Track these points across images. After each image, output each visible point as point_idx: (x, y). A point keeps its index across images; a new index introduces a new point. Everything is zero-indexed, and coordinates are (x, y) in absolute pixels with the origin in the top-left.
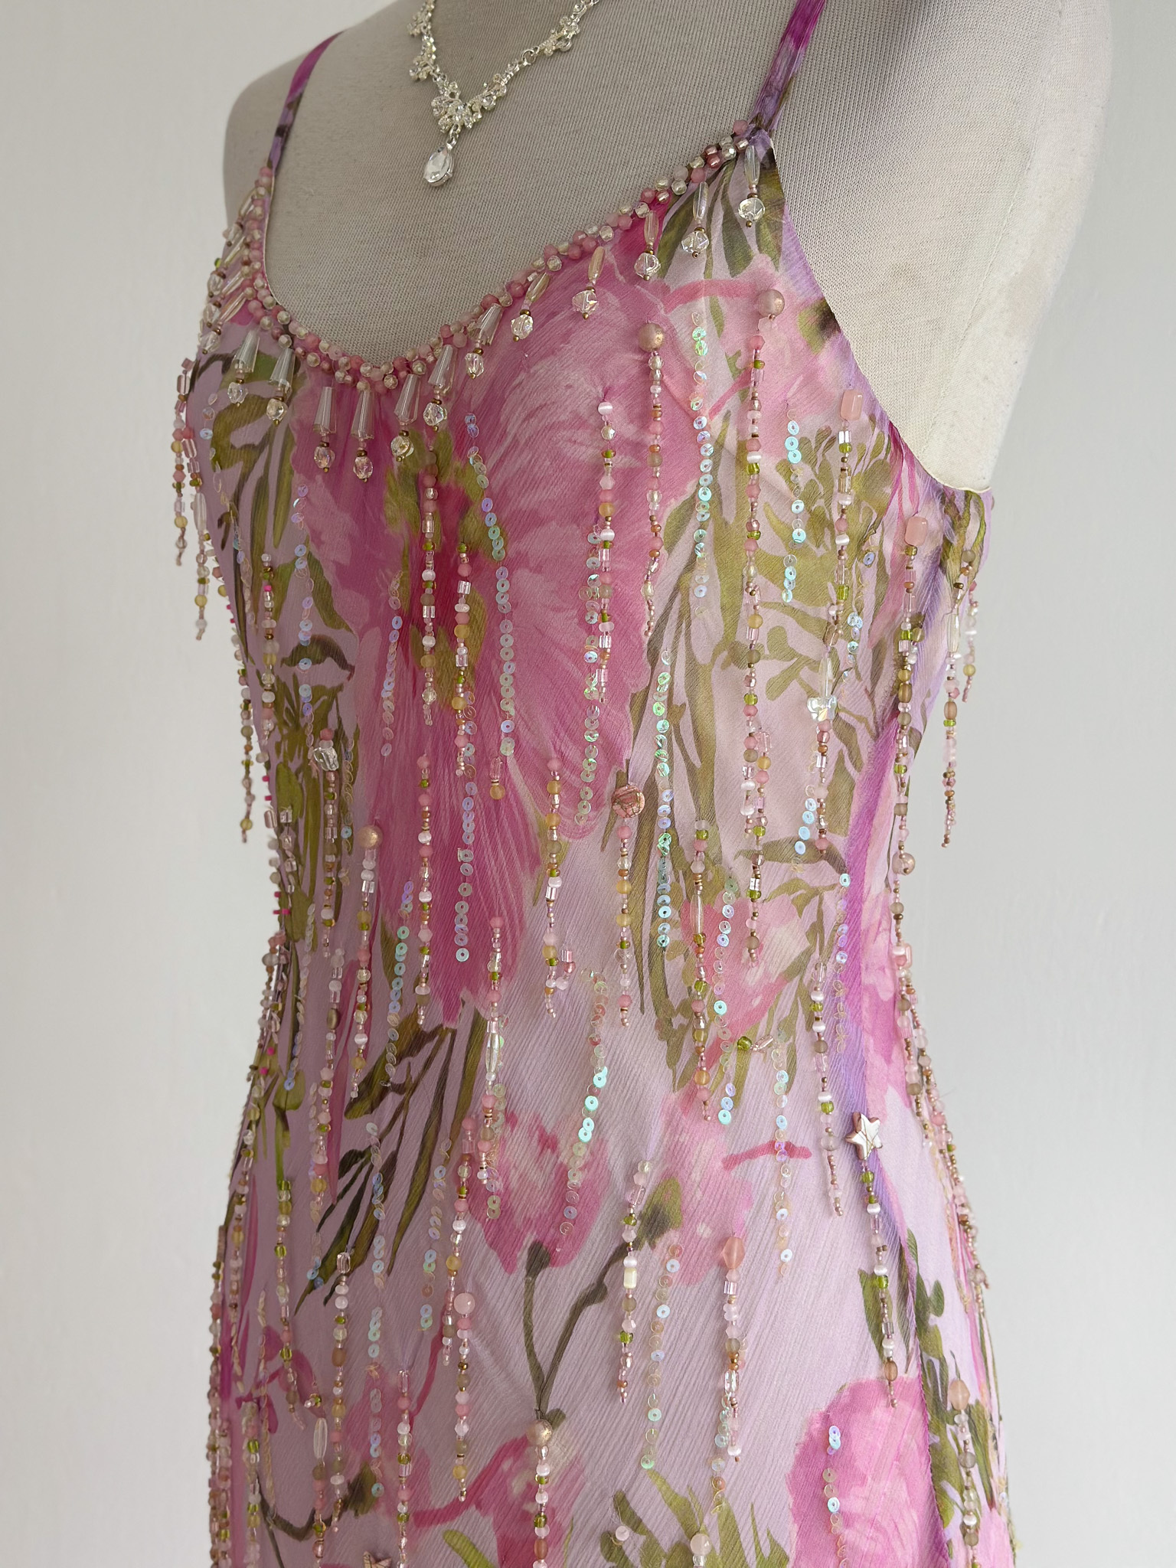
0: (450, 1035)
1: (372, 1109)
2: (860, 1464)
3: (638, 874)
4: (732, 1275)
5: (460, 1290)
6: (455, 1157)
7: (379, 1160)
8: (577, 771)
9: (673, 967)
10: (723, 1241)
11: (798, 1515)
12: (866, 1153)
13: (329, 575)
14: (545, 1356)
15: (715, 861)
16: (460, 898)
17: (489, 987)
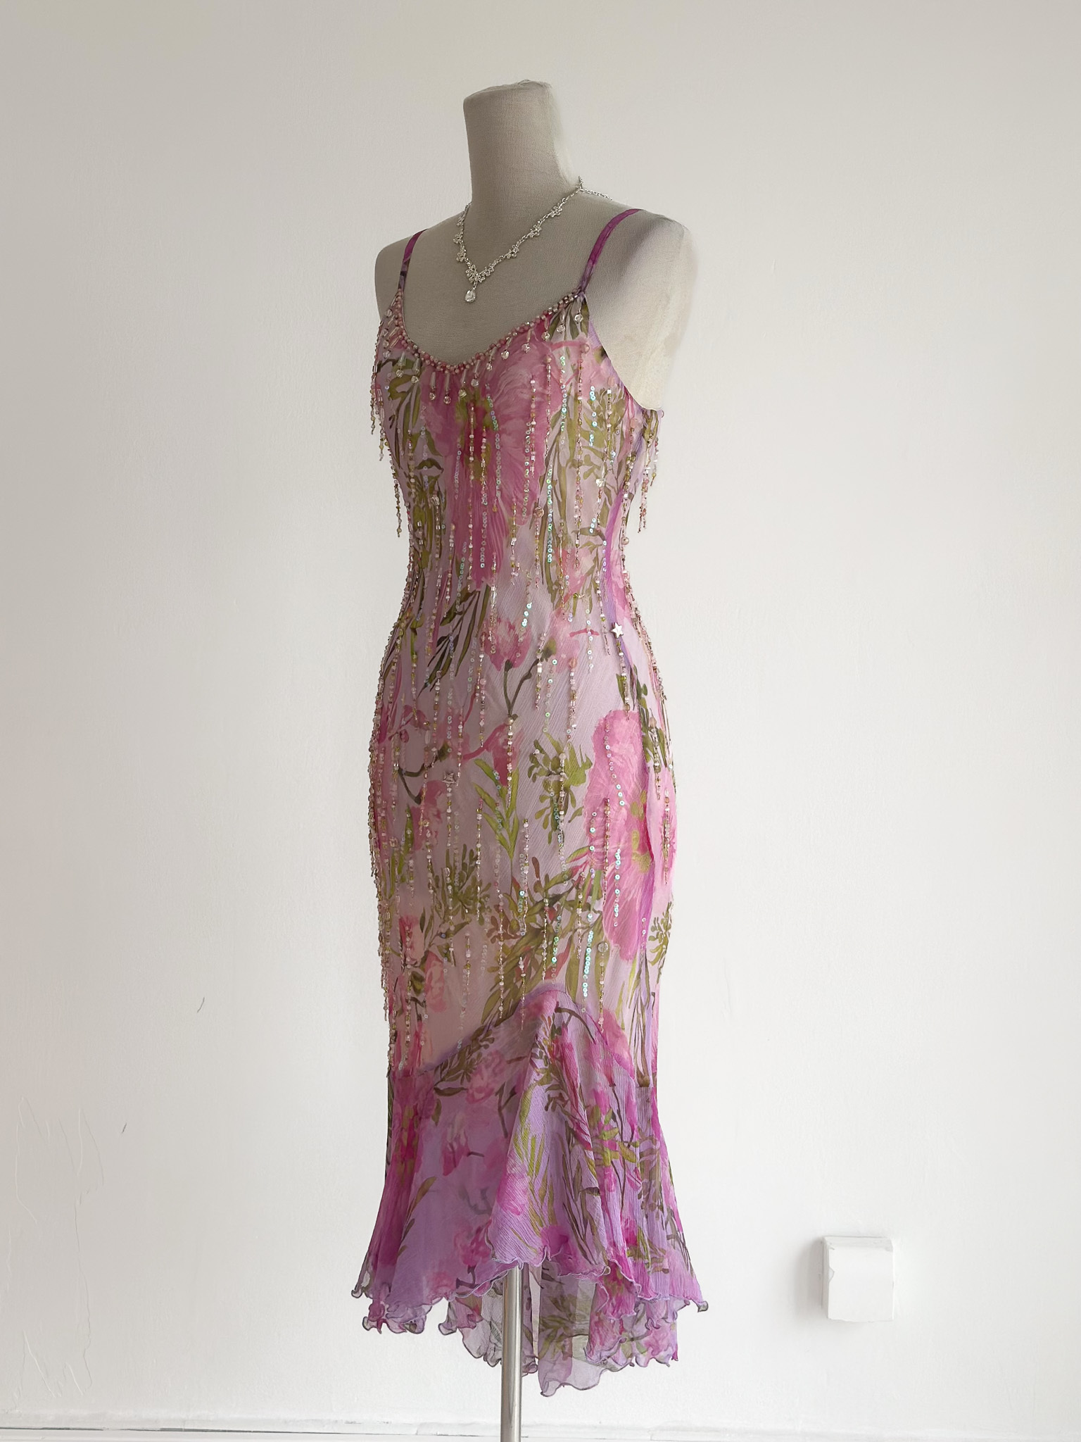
0: (478, 594)
1: (450, 621)
2: (617, 736)
3: (541, 537)
4: (573, 670)
5: (482, 678)
6: (480, 634)
7: (452, 638)
8: (522, 502)
9: (553, 569)
10: (570, 660)
11: (596, 749)
12: (618, 636)
13: (433, 436)
14: (511, 697)
15: (565, 534)
16: (482, 546)
17: (492, 576)
